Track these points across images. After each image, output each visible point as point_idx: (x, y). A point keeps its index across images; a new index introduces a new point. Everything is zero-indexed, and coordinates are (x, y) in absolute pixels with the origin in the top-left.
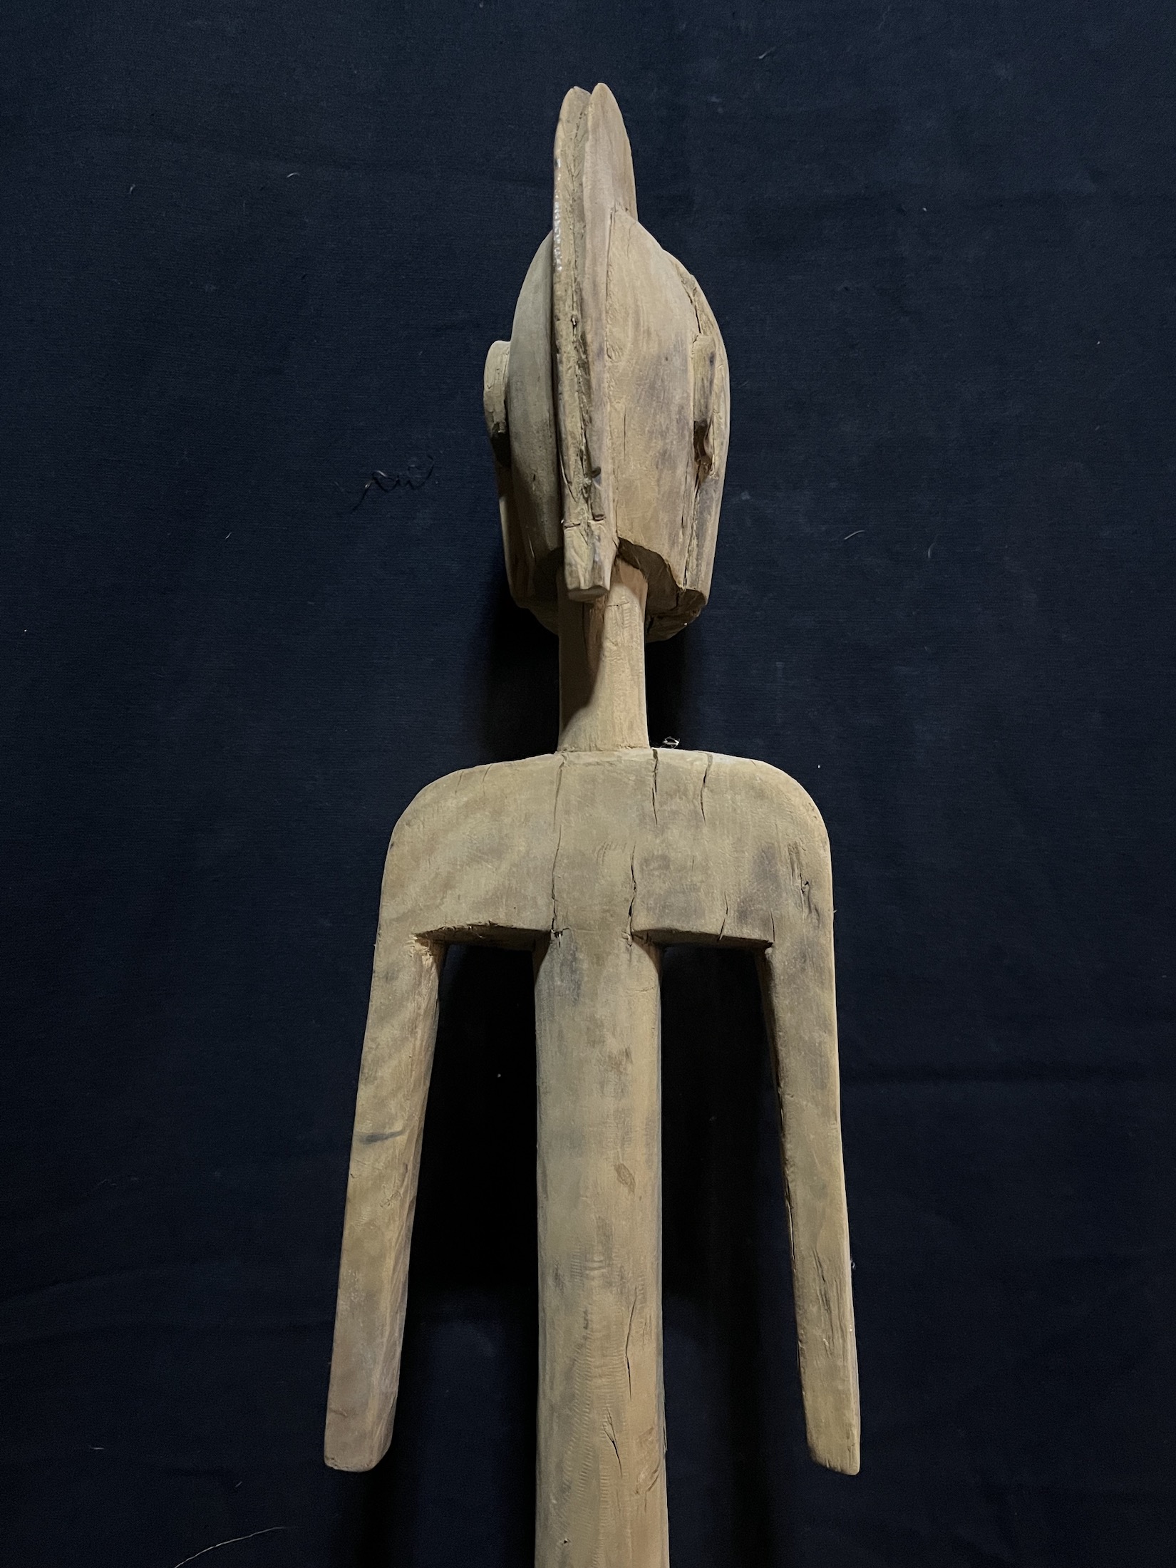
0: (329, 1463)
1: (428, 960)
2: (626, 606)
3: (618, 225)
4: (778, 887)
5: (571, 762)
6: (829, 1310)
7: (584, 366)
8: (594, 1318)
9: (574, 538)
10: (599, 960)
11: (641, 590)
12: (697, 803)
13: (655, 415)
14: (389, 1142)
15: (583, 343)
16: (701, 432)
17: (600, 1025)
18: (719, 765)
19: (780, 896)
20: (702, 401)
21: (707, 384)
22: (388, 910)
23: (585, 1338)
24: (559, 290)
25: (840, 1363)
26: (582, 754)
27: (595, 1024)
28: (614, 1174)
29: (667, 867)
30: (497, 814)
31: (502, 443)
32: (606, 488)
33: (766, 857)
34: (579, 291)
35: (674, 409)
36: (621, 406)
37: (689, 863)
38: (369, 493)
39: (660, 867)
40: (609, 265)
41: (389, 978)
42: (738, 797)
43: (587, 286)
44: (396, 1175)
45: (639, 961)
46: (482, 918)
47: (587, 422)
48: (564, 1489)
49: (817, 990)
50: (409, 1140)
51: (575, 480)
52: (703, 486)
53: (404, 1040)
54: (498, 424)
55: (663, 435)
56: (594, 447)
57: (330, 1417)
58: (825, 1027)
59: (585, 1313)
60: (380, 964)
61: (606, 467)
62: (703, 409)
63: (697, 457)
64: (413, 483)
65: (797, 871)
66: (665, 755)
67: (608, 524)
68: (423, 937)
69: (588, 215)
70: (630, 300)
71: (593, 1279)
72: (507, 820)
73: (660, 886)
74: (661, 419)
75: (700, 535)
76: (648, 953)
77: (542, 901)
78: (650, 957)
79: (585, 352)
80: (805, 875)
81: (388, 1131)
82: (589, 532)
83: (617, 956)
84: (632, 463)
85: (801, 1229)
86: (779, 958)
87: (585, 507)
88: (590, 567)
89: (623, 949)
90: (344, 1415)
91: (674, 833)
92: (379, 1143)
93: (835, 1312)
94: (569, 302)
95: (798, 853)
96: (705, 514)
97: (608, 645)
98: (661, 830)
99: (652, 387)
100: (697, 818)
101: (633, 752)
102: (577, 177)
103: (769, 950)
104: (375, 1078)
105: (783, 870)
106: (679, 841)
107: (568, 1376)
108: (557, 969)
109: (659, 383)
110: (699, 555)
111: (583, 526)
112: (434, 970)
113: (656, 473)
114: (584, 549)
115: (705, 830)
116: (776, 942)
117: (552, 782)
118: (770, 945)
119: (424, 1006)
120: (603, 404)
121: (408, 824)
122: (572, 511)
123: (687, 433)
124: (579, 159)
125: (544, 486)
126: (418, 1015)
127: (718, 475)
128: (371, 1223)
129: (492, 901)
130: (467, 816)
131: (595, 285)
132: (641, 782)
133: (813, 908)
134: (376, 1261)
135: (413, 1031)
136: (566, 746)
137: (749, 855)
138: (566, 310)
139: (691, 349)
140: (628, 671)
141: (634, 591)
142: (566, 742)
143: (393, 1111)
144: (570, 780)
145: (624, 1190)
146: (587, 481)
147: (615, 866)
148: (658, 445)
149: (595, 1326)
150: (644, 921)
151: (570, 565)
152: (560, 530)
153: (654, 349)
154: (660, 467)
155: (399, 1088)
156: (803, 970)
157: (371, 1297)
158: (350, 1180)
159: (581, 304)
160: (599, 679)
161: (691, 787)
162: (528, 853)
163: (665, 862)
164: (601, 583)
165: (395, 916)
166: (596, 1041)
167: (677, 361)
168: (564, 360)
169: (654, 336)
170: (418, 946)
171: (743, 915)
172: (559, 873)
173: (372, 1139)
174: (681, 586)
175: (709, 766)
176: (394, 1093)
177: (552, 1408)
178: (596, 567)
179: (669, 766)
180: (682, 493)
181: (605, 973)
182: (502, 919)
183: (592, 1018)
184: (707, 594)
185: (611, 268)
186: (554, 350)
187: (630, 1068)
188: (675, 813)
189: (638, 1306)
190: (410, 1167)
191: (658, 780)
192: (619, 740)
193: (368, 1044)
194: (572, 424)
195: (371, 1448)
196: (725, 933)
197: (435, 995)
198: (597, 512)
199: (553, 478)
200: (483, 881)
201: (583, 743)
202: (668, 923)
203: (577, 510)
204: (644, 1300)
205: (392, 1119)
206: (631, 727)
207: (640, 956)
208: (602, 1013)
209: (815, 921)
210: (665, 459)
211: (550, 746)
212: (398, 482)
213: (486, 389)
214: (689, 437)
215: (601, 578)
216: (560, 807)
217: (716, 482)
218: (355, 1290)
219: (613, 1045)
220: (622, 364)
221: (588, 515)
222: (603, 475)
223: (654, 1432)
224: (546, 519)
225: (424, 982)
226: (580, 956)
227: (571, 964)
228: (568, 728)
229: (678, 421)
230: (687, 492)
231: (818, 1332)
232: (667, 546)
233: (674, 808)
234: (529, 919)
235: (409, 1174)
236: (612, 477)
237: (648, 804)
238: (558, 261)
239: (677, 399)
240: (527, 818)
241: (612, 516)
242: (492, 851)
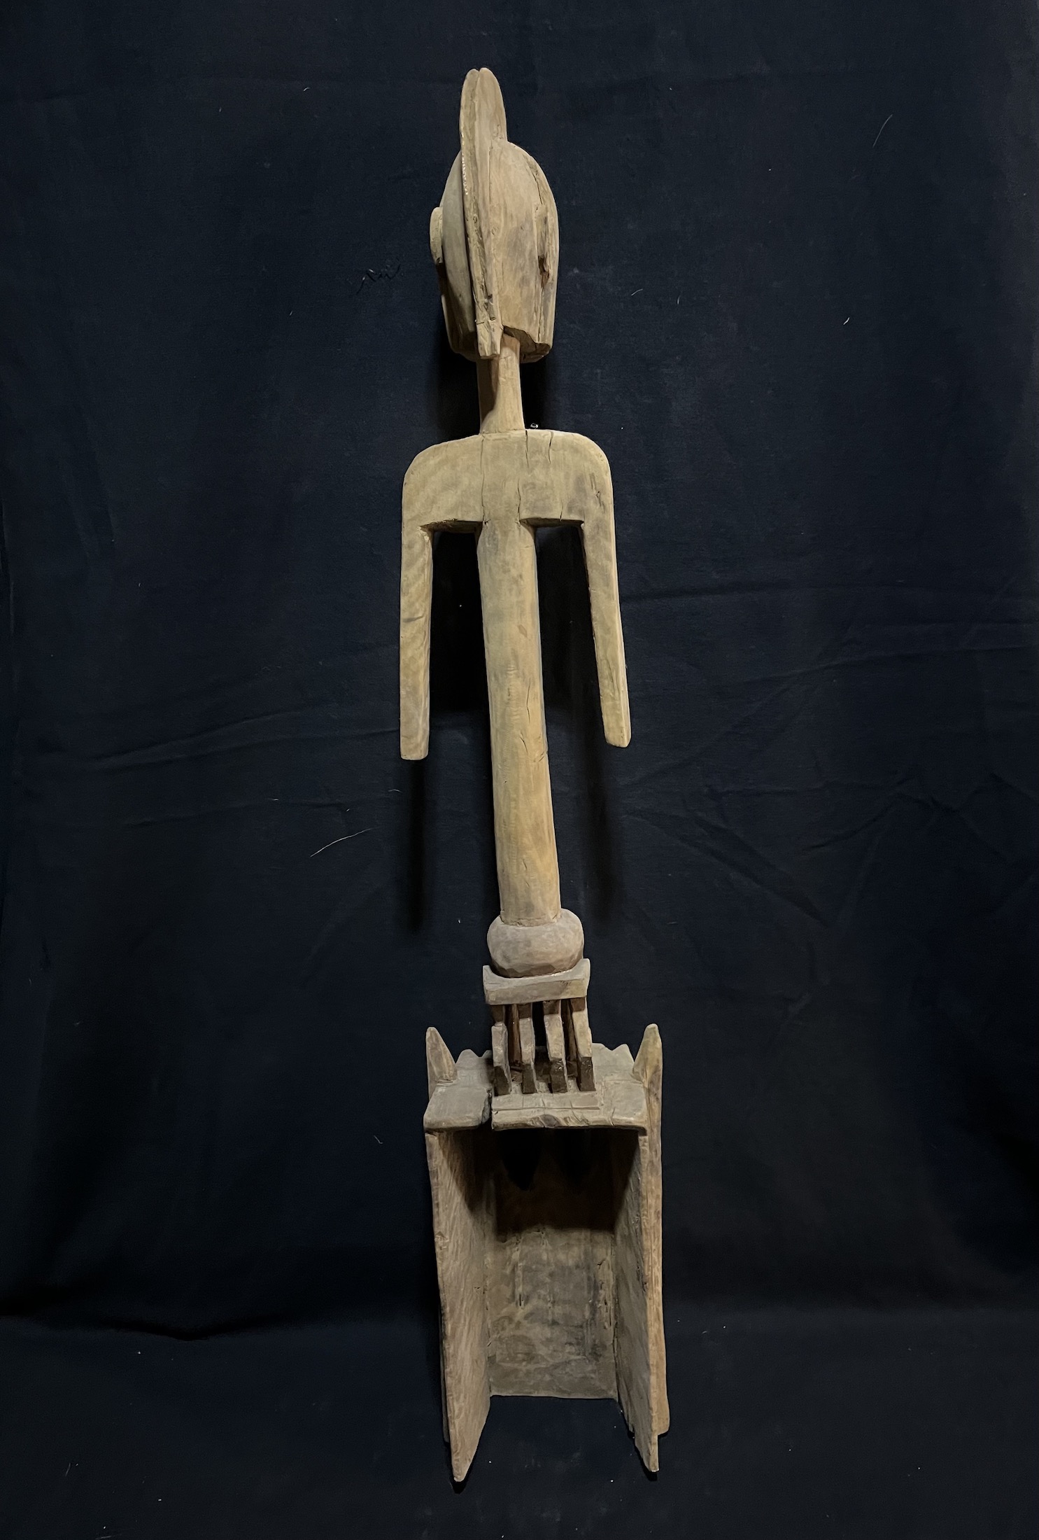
0: (403, 757)
1: (427, 538)
2: (509, 358)
3: (493, 158)
4: (585, 495)
5: (487, 439)
6: (613, 681)
7: (481, 243)
8: (513, 691)
9: (482, 330)
10: (505, 534)
11: (516, 348)
12: (547, 457)
13: (517, 259)
14: (417, 622)
15: (480, 232)
16: (542, 261)
17: (507, 564)
18: (557, 437)
19: (586, 499)
20: (542, 245)
21: (544, 235)
22: (406, 515)
23: (509, 700)
24: (467, 206)
25: (618, 702)
26: (492, 434)
27: (505, 563)
28: (517, 629)
29: (534, 488)
30: (454, 467)
31: (442, 268)
32: (496, 304)
33: (580, 481)
34: (477, 204)
35: (527, 254)
36: (500, 259)
37: (545, 486)
38: (365, 283)
39: (531, 488)
40: (490, 183)
41: (410, 547)
42: (566, 453)
43: (480, 202)
44: (421, 636)
45: (524, 533)
46: (451, 517)
47: (485, 272)
48: (504, 761)
49: (605, 542)
50: (426, 621)
51: (479, 300)
52: (546, 287)
53: (419, 575)
54: (439, 259)
55: (522, 269)
56: (488, 284)
57: (402, 739)
58: (609, 558)
59: (509, 689)
60: (405, 541)
61: (494, 292)
62: (542, 248)
63: (541, 273)
64: (389, 275)
65: (594, 487)
66: (532, 433)
67: (497, 321)
68: (423, 527)
69: (478, 163)
70: (502, 202)
71: (511, 675)
72: (459, 469)
73: (532, 497)
74: (521, 261)
75: (545, 313)
76: (528, 530)
77: (478, 508)
78: (530, 532)
79: (481, 236)
80: (598, 488)
81: (416, 617)
82: (489, 326)
83: (514, 531)
84: (507, 287)
85: (600, 648)
86: (587, 528)
87: (485, 313)
88: (490, 344)
89: (516, 528)
90: (409, 737)
91: (537, 471)
92: (412, 622)
93: (615, 682)
94: (472, 210)
95: (594, 478)
96: (547, 302)
97: (501, 379)
98: (531, 471)
99: (515, 245)
100: (547, 464)
101: (517, 432)
102: (472, 140)
103: (583, 525)
104: (408, 593)
105: (588, 487)
106: (540, 475)
107: (503, 716)
108: (487, 539)
109: (518, 242)
110: (545, 324)
111: (486, 323)
112: (430, 544)
113: (519, 290)
114: (487, 335)
115: (551, 469)
116: (585, 522)
117: (478, 450)
118: (583, 522)
119: (427, 560)
120: (491, 259)
121: (412, 473)
122: (480, 315)
123: (534, 263)
124: (472, 129)
125: (465, 301)
126: (425, 564)
127: (553, 280)
128: (412, 657)
129: (454, 509)
130: (440, 469)
131: (484, 200)
132: (520, 447)
133: (602, 504)
134: (416, 673)
135: (423, 570)
136: (484, 430)
137: (572, 481)
138: (471, 215)
139: (534, 215)
140: (511, 391)
141: (512, 349)
142: (483, 429)
143: (418, 608)
144: (487, 447)
145: (522, 636)
146: (486, 300)
147: (511, 488)
148: (520, 275)
149: (513, 694)
150: (525, 515)
151: (481, 344)
152: (475, 325)
153: (515, 225)
154: (522, 286)
155: (419, 597)
156: (598, 533)
157: (415, 689)
158: (401, 639)
159: (478, 211)
160: (498, 395)
161: (544, 449)
162: (470, 485)
163: (534, 486)
164: (495, 353)
165: (410, 518)
166: (506, 571)
167: (527, 227)
168: (472, 241)
169: (514, 217)
170: (422, 532)
171: (570, 510)
172: (484, 494)
173: (409, 620)
174: (537, 342)
175: (552, 437)
176: (417, 600)
177: (497, 730)
178: (493, 345)
179: (533, 439)
180: (534, 295)
181: (508, 540)
182: (460, 518)
183: (504, 561)
184: (551, 344)
185: (491, 185)
186: (466, 236)
187: (522, 582)
188: (537, 462)
189: (531, 687)
190: (427, 633)
191: (529, 447)
192: (509, 426)
193: (403, 578)
194: (477, 273)
195: (421, 751)
196: (563, 518)
197: (431, 556)
198: (492, 316)
199: (470, 297)
200: (450, 500)
201: (492, 429)
202: (536, 515)
203: (482, 315)
204: (534, 684)
205: (417, 611)
206: (515, 420)
207: (524, 532)
208: (508, 558)
209: (603, 510)
210: (524, 281)
211: (476, 431)
212: (381, 275)
213: (431, 240)
214: (536, 264)
215: (496, 350)
216: (483, 462)
217: (552, 284)
218: (409, 686)
219: (514, 572)
220: (500, 236)
221: (487, 317)
222: (494, 297)
223: (541, 738)
224: (468, 317)
225: (426, 549)
226: (497, 532)
227: (493, 537)
228: (485, 419)
229: (529, 259)
230: (537, 293)
231: (608, 691)
232: (527, 325)
233: (537, 459)
234: (472, 517)
235: (426, 637)
236: (498, 296)
237: (524, 458)
238: (466, 190)
239: (528, 247)
240: (468, 468)
241: (499, 315)
242: (452, 484)
